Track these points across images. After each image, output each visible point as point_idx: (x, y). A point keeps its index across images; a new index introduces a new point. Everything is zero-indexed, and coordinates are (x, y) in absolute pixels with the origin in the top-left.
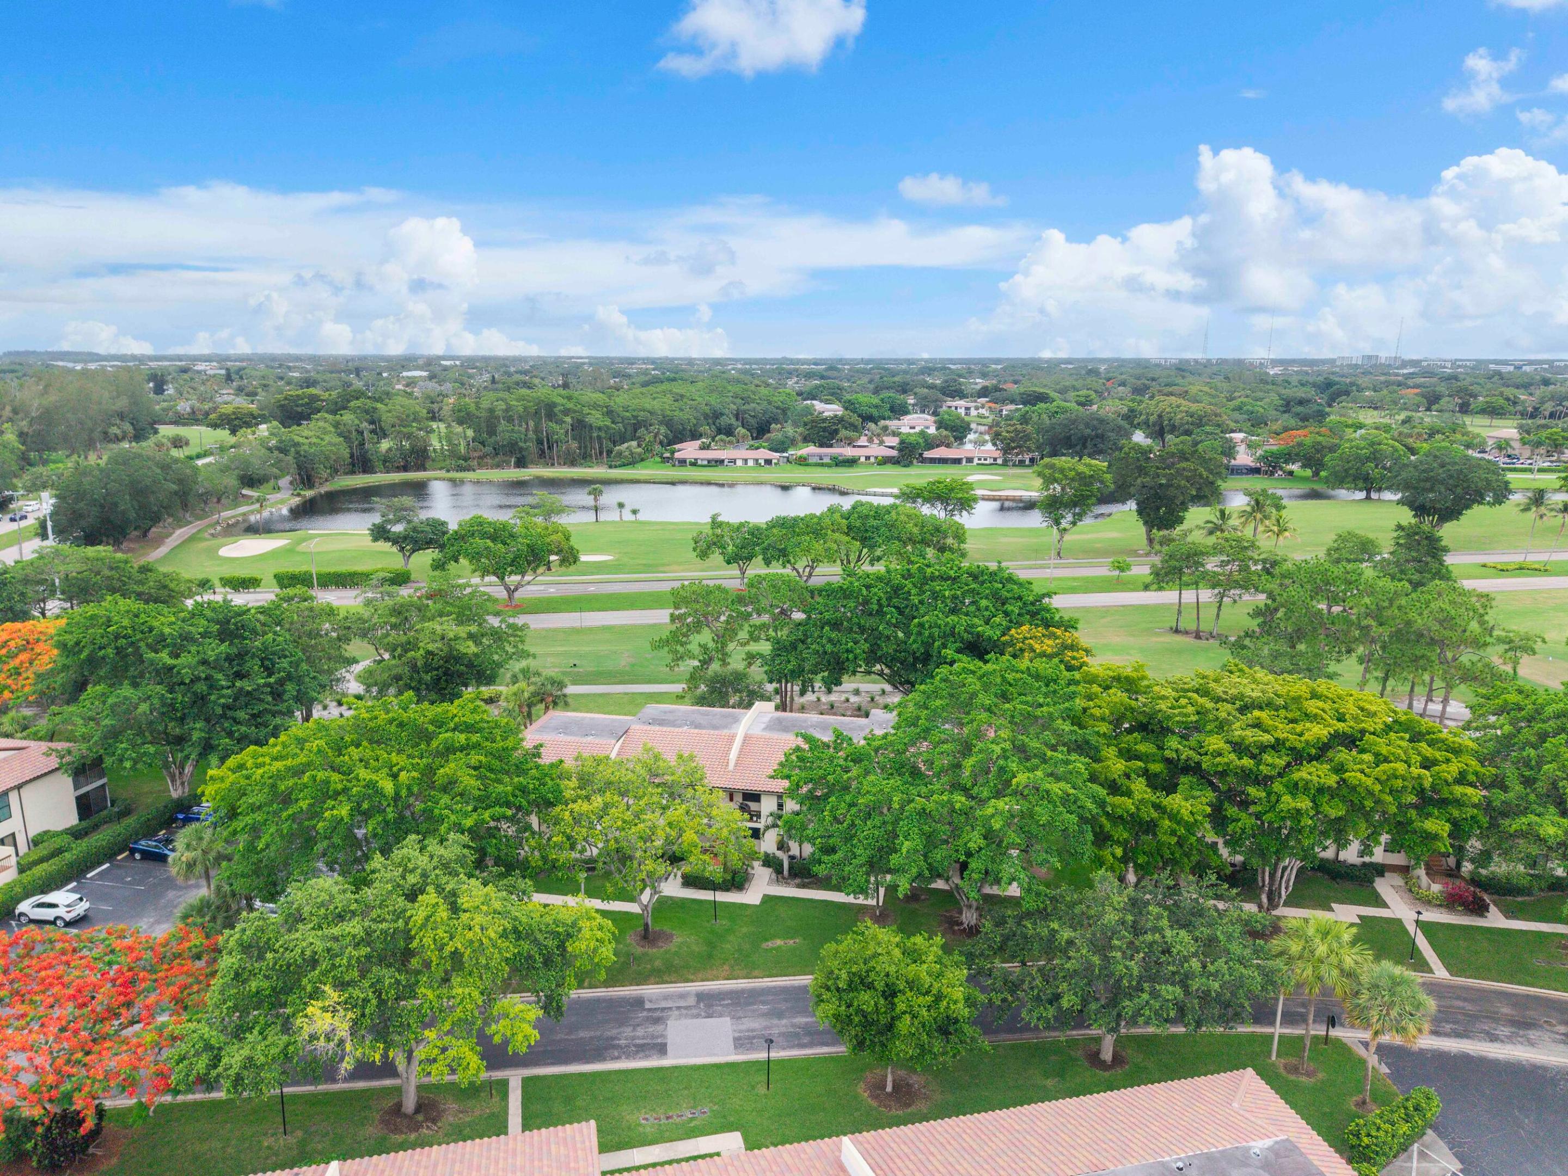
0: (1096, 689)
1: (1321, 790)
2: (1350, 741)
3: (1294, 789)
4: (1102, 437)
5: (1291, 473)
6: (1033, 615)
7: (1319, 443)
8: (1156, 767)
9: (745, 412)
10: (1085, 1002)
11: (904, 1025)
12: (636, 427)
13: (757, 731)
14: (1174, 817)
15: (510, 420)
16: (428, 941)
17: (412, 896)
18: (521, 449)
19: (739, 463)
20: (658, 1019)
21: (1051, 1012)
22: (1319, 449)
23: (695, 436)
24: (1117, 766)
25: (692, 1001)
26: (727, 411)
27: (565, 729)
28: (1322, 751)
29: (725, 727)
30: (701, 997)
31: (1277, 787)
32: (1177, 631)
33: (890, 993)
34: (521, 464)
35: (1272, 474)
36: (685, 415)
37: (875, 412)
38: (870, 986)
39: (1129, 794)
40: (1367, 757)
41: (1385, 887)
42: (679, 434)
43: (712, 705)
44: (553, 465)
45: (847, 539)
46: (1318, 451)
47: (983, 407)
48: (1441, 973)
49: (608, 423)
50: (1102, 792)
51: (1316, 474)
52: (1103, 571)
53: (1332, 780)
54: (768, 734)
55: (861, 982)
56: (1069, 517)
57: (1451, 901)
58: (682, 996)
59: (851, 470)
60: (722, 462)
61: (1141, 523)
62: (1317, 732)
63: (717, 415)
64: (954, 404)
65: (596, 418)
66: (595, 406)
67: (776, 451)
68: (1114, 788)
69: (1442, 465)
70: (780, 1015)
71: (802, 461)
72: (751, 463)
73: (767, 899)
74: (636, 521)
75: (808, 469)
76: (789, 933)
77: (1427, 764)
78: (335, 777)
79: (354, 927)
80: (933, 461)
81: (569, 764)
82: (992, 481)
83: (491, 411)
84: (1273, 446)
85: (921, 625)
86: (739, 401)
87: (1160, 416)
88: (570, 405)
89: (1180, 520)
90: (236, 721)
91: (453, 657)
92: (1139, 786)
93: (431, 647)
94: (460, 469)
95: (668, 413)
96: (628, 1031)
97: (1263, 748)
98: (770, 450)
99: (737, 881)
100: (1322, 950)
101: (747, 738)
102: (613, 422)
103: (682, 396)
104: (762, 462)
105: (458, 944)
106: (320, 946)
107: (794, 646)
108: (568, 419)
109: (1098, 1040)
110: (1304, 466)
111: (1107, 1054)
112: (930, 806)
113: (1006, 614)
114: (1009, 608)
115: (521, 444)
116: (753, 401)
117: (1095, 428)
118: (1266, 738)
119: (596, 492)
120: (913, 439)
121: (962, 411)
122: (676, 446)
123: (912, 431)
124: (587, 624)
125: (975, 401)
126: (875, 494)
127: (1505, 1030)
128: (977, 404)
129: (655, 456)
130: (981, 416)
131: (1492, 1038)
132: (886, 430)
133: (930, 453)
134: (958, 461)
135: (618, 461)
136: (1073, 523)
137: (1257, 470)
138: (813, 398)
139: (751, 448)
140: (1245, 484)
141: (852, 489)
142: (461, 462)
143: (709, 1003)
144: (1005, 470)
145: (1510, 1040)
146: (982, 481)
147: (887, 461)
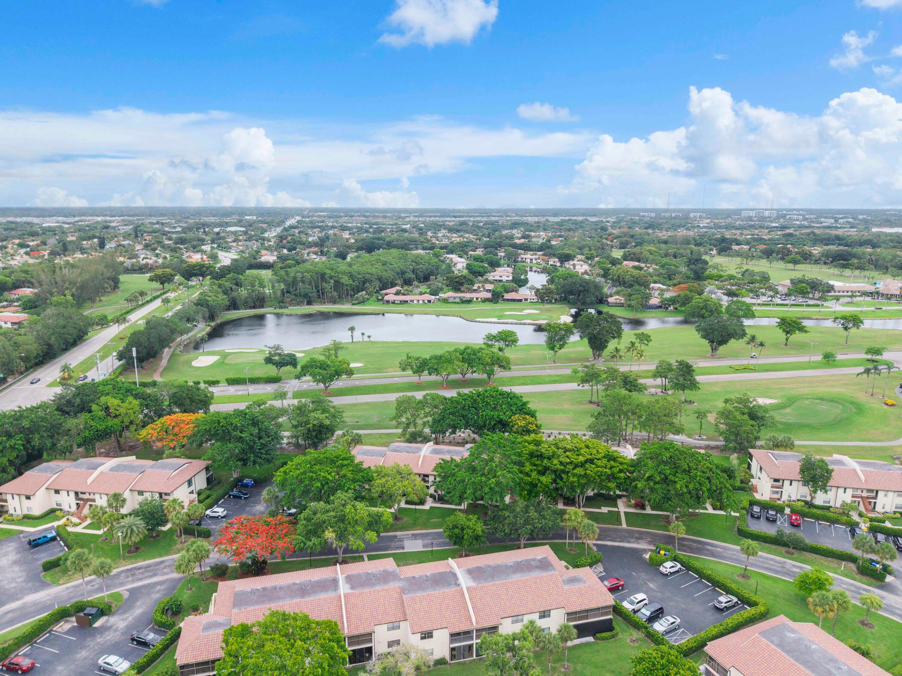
0: (526, 444)
1: (580, 475)
2: (591, 461)
4: (588, 291)
5: (676, 309)
8: (540, 468)
9: (417, 269)
10: (511, 531)
11: (467, 537)
12: (364, 283)
13: (428, 454)
14: (542, 483)
15: (303, 282)
16: (350, 517)
17: (344, 505)
18: (310, 297)
19: (415, 302)
20: (401, 540)
21: (503, 534)
22: (686, 298)
23: (393, 285)
24: (528, 468)
25: (410, 536)
26: (408, 270)
27: (365, 453)
28: (582, 465)
29: (417, 452)
30: (413, 535)
31: (569, 474)
33: (462, 529)
34: (309, 303)
35: (667, 308)
36: (388, 275)
37: (481, 270)
38: (457, 527)
39: (530, 476)
40: (594, 466)
41: (620, 502)
42: (386, 284)
43: (411, 443)
44: (325, 303)
45: (462, 363)
47: (539, 259)
48: (624, 526)
49: (351, 283)
50: (522, 476)
51: (686, 309)
52: (568, 372)
53: (583, 473)
54: (431, 455)
55: (455, 527)
56: (558, 346)
57: (637, 506)
58: (407, 535)
59: (469, 306)
60: (407, 301)
61: (589, 347)
62: (581, 459)
63: (403, 273)
64: (525, 256)
65: (345, 280)
66: (344, 273)
67: (433, 295)
68: (527, 474)
70: (435, 539)
71: (445, 301)
72: (421, 302)
73: (431, 507)
74: (370, 342)
75: (449, 305)
76: (436, 517)
77: (611, 468)
78: (314, 475)
79: (333, 514)
80: (508, 300)
81: (373, 468)
82: (534, 314)
83: (295, 278)
84: (670, 295)
86: (414, 264)
87: (619, 277)
88: (333, 274)
89: (606, 347)
90: (261, 453)
91: (322, 426)
92: (534, 474)
93: (315, 422)
94: (281, 307)
95: (381, 274)
96: (393, 544)
97: (568, 464)
98: (430, 294)
99: (422, 502)
100: (573, 518)
101: (424, 456)
102: (354, 281)
103: (386, 262)
104: (426, 301)
105: (357, 517)
106: (326, 518)
107: (439, 421)
108: (332, 281)
109: (520, 544)
110: (680, 306)
111: (522, 547)
112: (476, 481)
113: (511, 410)
115: (310, 295)
116: (421, 263)
117: (584, 287)
118: (569, 461)
119: (352, 329)
120: (499, 289)
121: (528, 261)
122: (384, 292)
123: (501, 279)
124: (359, 401)
125: (536, 254)
126: (479, 322)
127: (633, 540)
128: (537, 257)
129: (374, 298)
130: (538, 264)
131: (629, 542)
132: (487, 281)
133: (507, 296)
134: (520, 301)
135: (357, 302)
136: (560, 349)
137: (660, 307)
138: (452, 252)
139: (421, 294)
140: (653, 315)
141: (468, 318)
142: (281, 304)
143: (415, 536)
144: (541, 306)
145: (633, 542)
146: (529, 314)
147: (486, 300)
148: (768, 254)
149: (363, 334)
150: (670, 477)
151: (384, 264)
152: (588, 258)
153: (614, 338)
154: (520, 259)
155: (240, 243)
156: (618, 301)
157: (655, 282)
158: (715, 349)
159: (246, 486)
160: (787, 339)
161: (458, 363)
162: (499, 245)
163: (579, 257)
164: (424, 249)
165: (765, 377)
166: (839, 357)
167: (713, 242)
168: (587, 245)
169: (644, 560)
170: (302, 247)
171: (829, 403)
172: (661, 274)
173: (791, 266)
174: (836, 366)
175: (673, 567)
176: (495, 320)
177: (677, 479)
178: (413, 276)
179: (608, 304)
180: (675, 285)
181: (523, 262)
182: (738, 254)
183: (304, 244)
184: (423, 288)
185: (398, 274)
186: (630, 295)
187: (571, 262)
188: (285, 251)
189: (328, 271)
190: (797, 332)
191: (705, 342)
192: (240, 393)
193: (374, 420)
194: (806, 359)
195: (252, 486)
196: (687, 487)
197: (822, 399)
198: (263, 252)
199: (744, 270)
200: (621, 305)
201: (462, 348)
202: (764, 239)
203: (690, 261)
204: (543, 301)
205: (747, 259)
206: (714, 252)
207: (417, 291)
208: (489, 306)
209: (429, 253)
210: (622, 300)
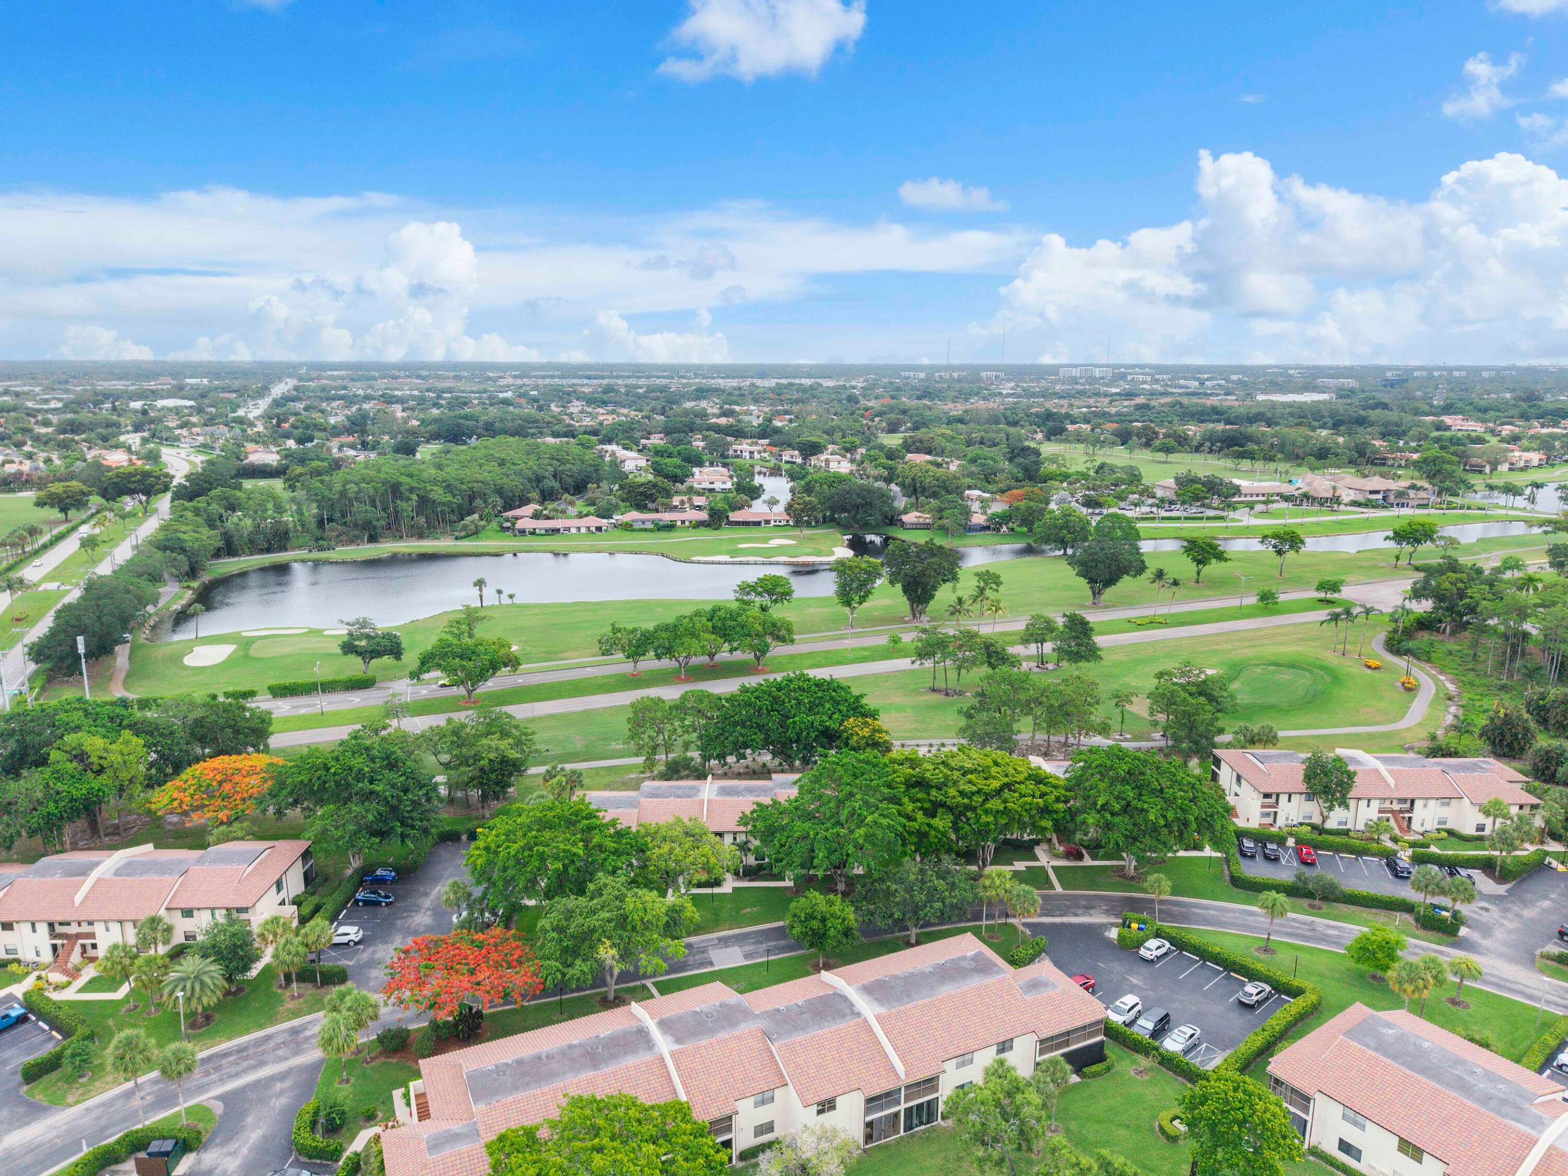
0: (896, 766)
1: (997, 812)
2: (1010, 787)
3: (987, 812)
4: (870, 504)
5: (1012, 530)
6: (854, 709)
7: (1031, 508)
8: (927, 805)
9: (562, 472)
10: (904, 915)
11: (832, 932)
12: (471, 498)
13: (713, 796)
14: (936, 829)
15: (360, 500)
16: (635, 917)
17: (619, 898)
18: (375, 528)
19: (573, 531)
20: (703, 951)
21: (890, 921)
22: (1031, 512)
23: (524, 501)
24: (909, 807)
25: (716, 942)
26: (546, 474)
27: (609, 803)
28: (999, 792)
29: (694, 795)
30: (720, 939)
31: (979, 811)
32: (934, 690)
33: (824, 920)
34: (373, 539)
35: (999, 530)
36: (514, 483)
37: (679, 472)
38: (814, 918)
39: (915, 820)
40: (1016, 795)
41: (1039, 851)
42: (513, 501)
43: (674, 779)
44: (401, 537)
45: (714, 636)
46: (1030, 514)
47: (765, 451)
48: (1059, 889)
49: (450, 499)
50: (904, 821)
51: (1030, 530)
52: (882, 641)
53: (1001, 808)
54: (720, 798)
55: (811, 917)
56: (857, 598)
57: (1069, 855)
58: (710, 940)
59: (672, 534)
60: (558, 530)
61: (905, 598)
62: (995, 784)
63: (539, 479)
64: (739, 447)
65: (438, 494)
66: (434, 482)
67: (603, 517)
68: (910, 818)
69: (1102, 549)
70: (761, 943)
71: (627, 527)
72: (583, 530)
73: (735, 889)
74: (513, 605)
75: (635, 535)
76: (753, 905)
77: (1042, 795)
78: (546, 849)
79: (605, 915)
80: (737, 523)
81: (637, 829)
82: (790, 546)
83: (343, 493)
84: (998, 507)
85: (794, 722)
86: (555, 462)
87: (913, 479)
88: (413, 483)
89: (932, 597)
91: (504, 761)
92: (920, 816)
93: (492, 756)
94: (322, 549)
95: (500, 482)
96: (691, 957)
97: (973, 793)
98: (598, 516)
99: (717, 883)
100: (998, 882)
101: (710, 801)
102: (454, 496)
103: (504, 460)
104: (593, 529)
105: (648, 917)
106: (597, 924)
108: (415, 497)
109: (909, 936)
110: (1020, 525)
111: (913, 941)
112: (828, 834)
113: (840, 711)
114: (841, 707)
115: (375, 523)
116: (568, 461)
117: (864, 498)
118: (974, 789)
119: (480, 583)
120: (720, 506)
121: (747, 455)
122: (509, 514)
123: (712, 486)
124: (537, 714)
125: (757, 443)
126: (699, 562)
127: (1081, 911)
128: (760, 448)
129: (494, 525)
130: (763, 460)
131: (1076, 915)
132: (691, 490)
133: (734, 516)
134: (758, 524)
135: (463, 534)
136: (860, 603)
137: (988, 528)
138: (610, 442)
139: (581, 516)
140: (979, 542)
141: (678, 557)
142: (321, 542)
143: (724, 942)
144: (797, 532)
145: (1082, 915)
146: (781, 547)
147: (700, 524)
148: (1124, 438)
149: (499, 592)
150: (1134, 803)
151: (502, 463)
152: (847, 450)
153: (944, 581)
154: (731, 452)
155: (195, 430)
156: (921, 520)
157: (970, 488)
158: (1099, 593)
159: (382, 881)
160: (1199, 573)
161: (707, 636)
162: (691, 428)
163: (831, 448)
164: (555, 435)
165: (1184, 635)
166: (1282, 598)
167: (1032, 418)
168: (839, 427)
169: (1108, 942)
170: (322, 434)
171: (1291, 670)
172: (973, 473)
173: (1161, 456)
174: (1279, 612)
175: (1159, 947)
176: (726, 558)
177: (1146, 806)
178: (556, 485)
179: (903, 524)
180: (1003, 492)
181: (738, 457)
182: (1080, 438)
183: (325, 430)
184: (580, 505)
185: (530, 480)
186: (941, 510)
187: (823, 457)
188: (291, 444)
189: (405, 480)
190: (1214, 561)
191: (1083, 582)
192: (303, 711)
193: (578, 745)
194: (1234, 602)
195: (393, 881)
196: (1164, 817)
197: (1277, 664)
198: (250, 446)
199: (1097, 464)
200: (926, 527)
201: (708, 608)
202: (1108, 413)
203: (1012, 452)
204: (799, 524)
205: (1094, 446)
206: (1039, 436)
207: (572, 511)
208: (706, 535)
209: (567, 443)
210: (927, 517)
